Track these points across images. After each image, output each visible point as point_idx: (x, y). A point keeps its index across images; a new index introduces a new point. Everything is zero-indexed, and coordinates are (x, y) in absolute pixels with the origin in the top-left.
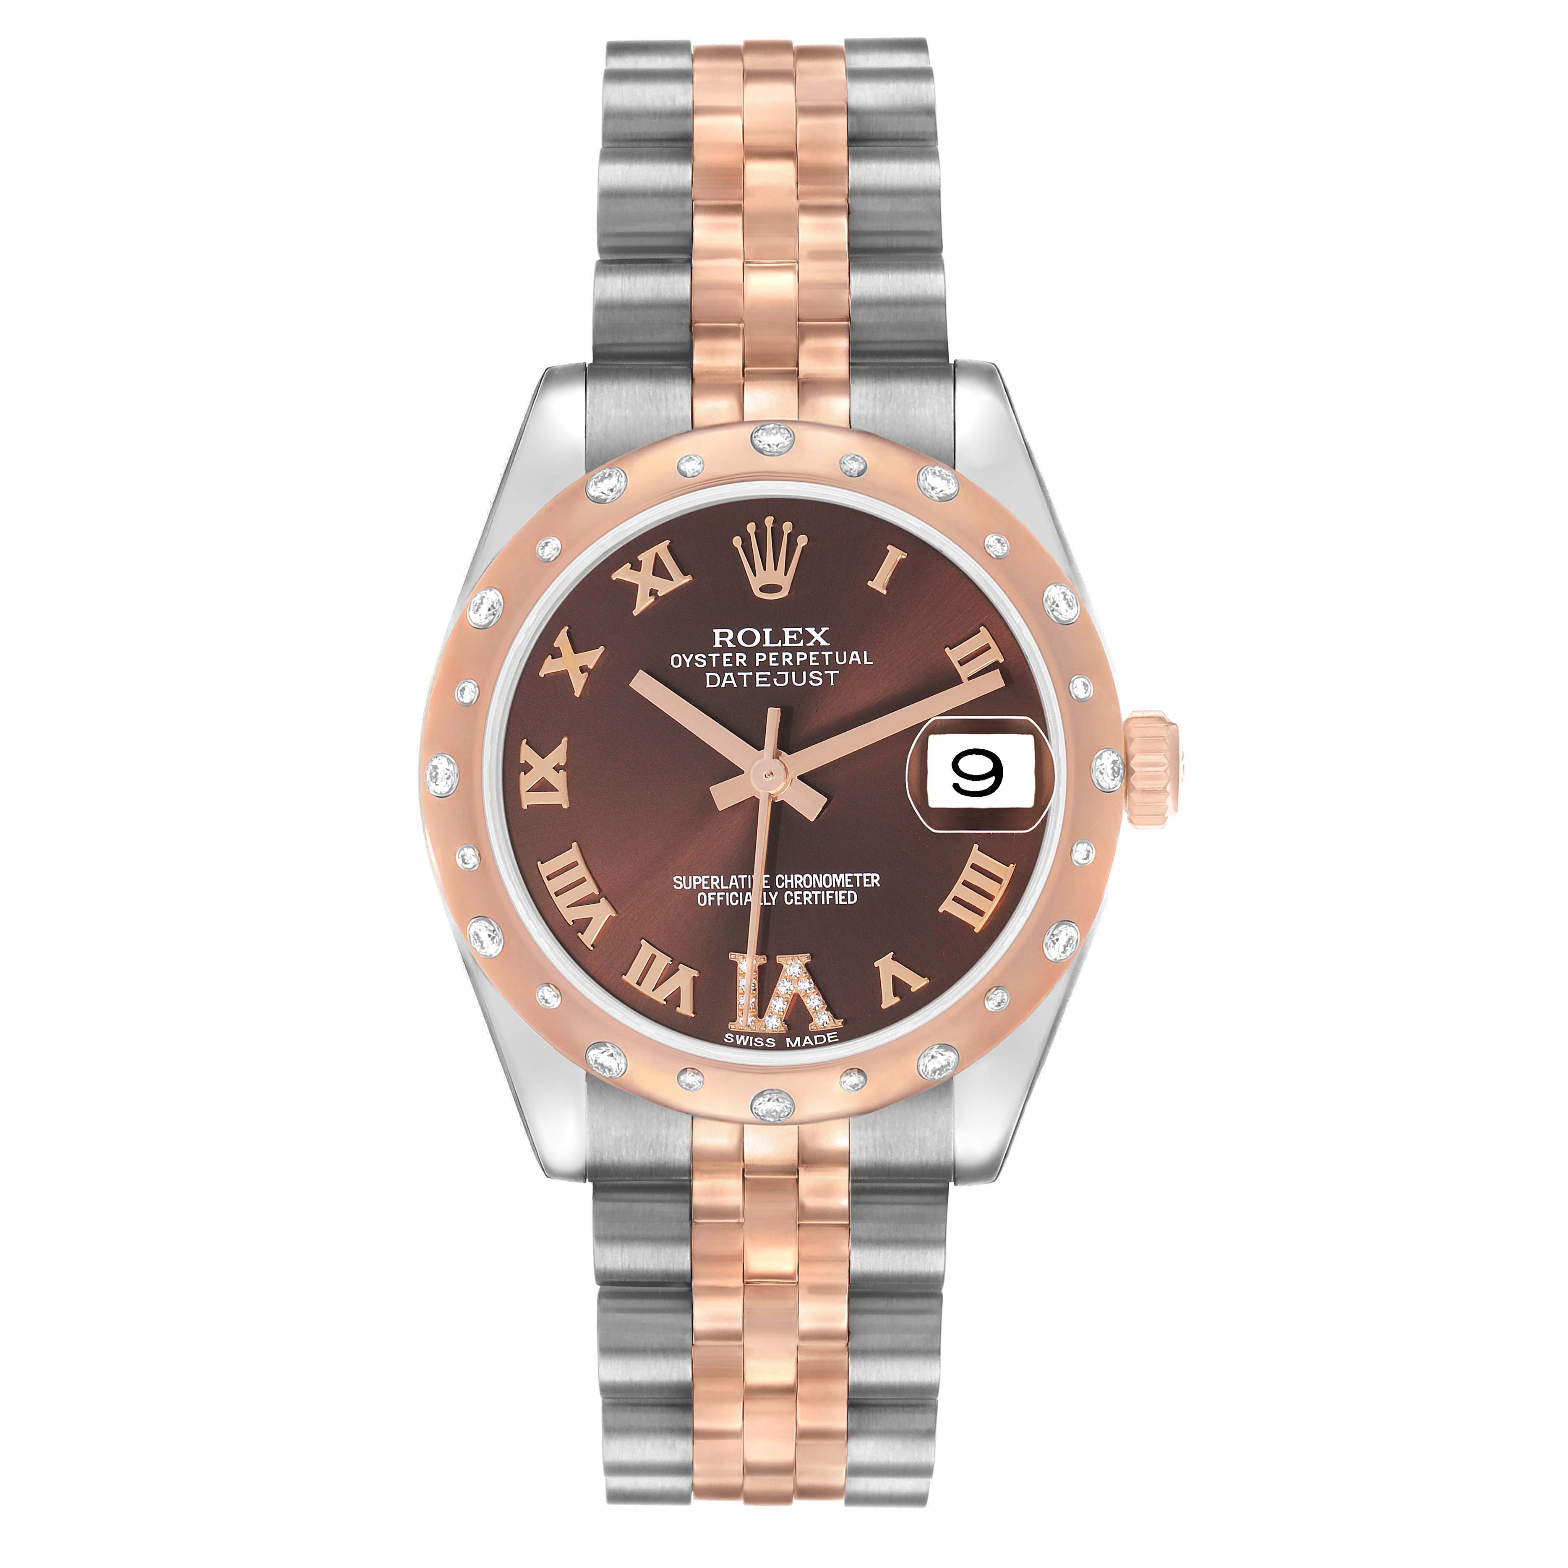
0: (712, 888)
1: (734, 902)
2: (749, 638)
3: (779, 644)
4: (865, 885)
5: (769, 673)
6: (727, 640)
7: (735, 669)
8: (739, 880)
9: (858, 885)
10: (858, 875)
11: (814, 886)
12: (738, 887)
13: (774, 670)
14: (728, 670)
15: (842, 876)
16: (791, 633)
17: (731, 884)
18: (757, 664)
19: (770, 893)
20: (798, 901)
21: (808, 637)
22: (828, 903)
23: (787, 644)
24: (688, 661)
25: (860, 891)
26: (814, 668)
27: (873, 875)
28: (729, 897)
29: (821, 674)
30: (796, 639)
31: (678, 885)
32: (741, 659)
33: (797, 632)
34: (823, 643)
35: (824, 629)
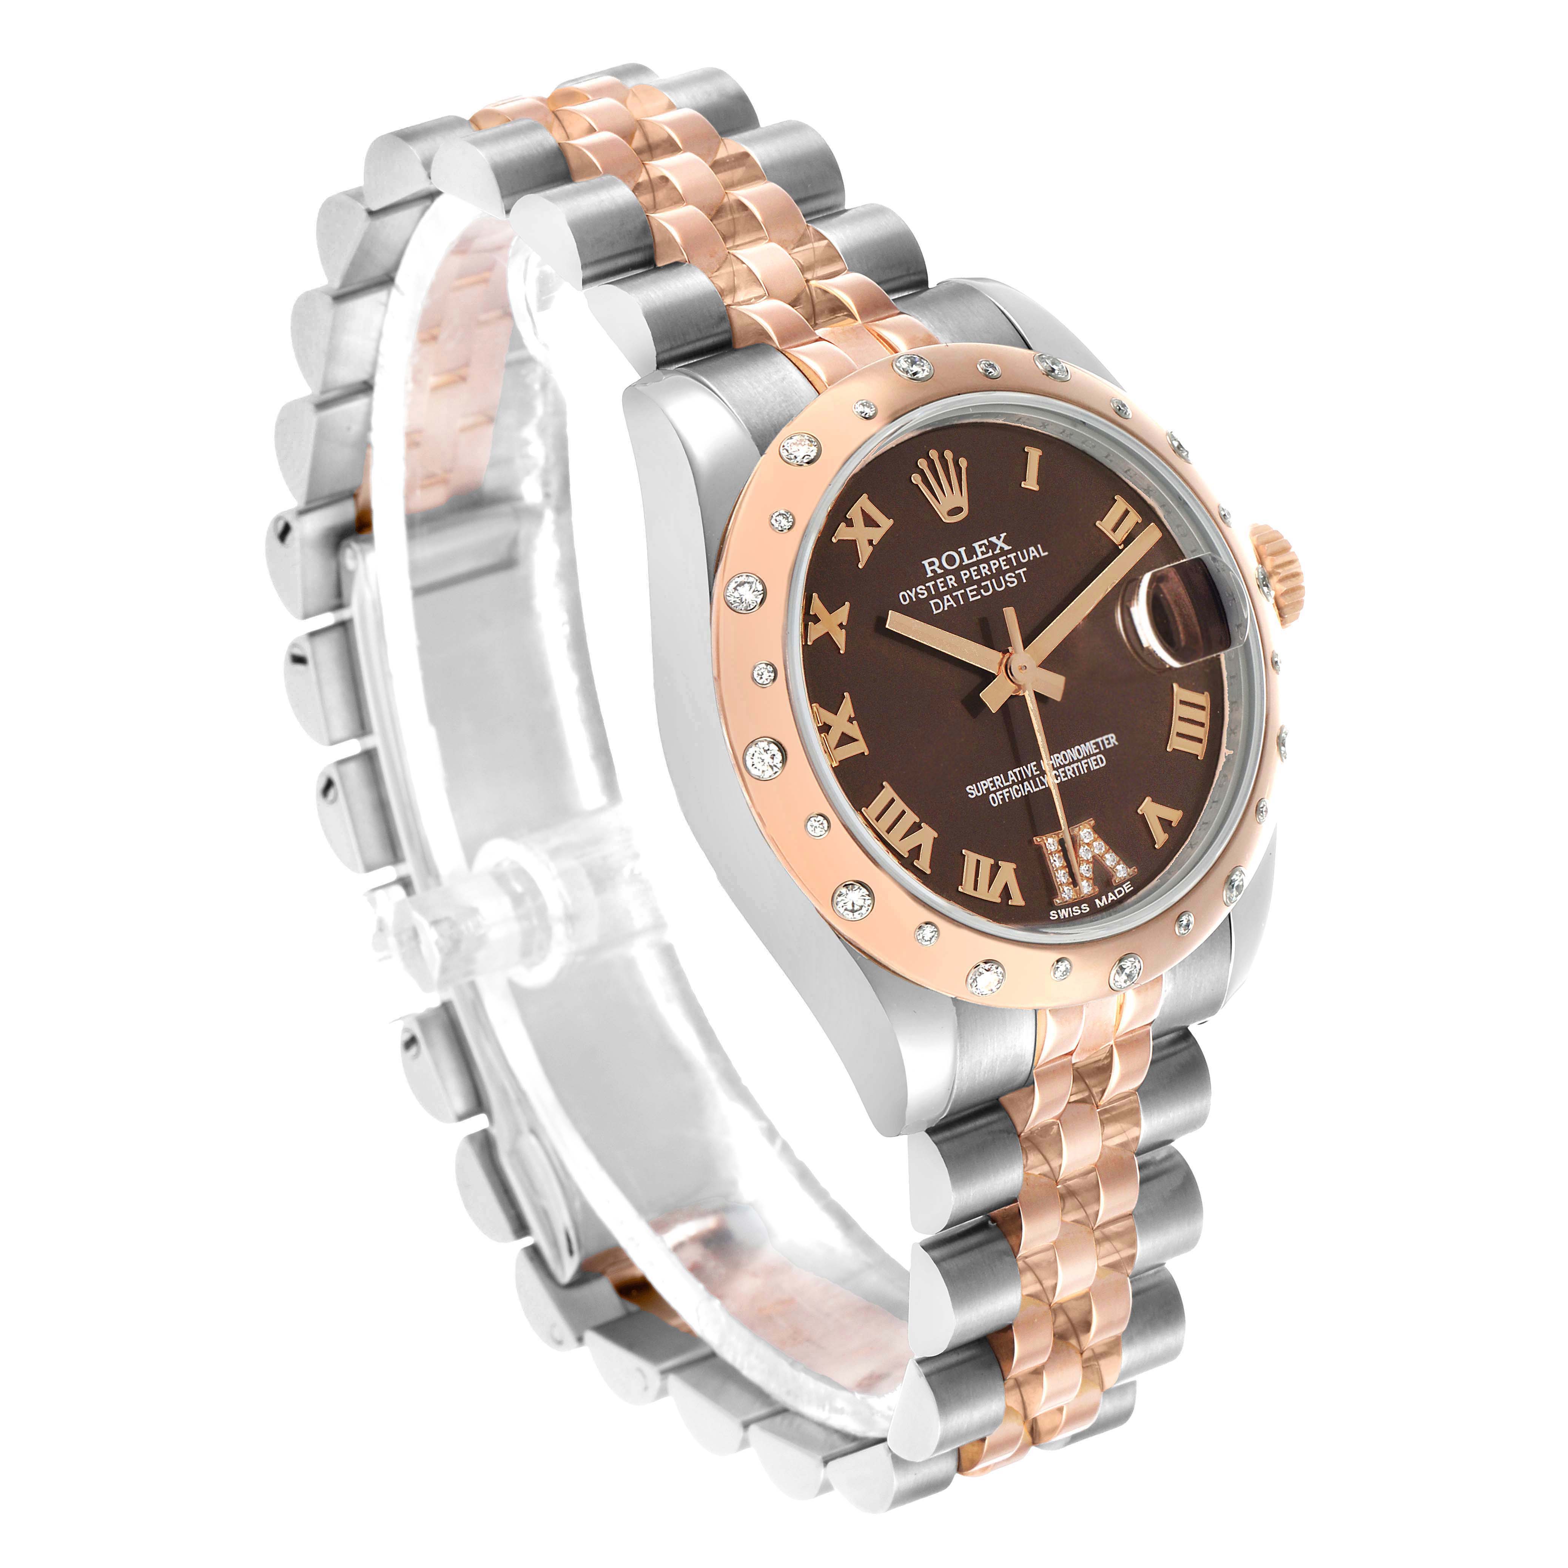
0: (998, 788)
1: (1018, 794)
2: (951, 560)
3: (975, 559)
4: (1107, 747)
5: (976, 587)
6: (935, 567)
7: (949, 592)
8: (1015, 774)
9: (1102, 749)
10: (1099, 740)
11: (1071, 761)
12: (1016, 781)
13: (978, 582)
14: (945, 593)
15: (1087, 744)
16: (980, 546)
17: (1011, 779)
18: (965, 582)
19: (1041, 777)
20: (1064, 777)
21: (993, 546)
22: (1086, 771)
23: (981, 557)
24: (913, 595)
25: (1105, 752)
26: (1007, 571)
27: (1110, 736)
28: (1013, 790)
29: (1014, 575)
30: (985, 551)
31: (972, 794)
32: (952, 581)
33: (984, 544)
34: (1007, 548)
35: (1003, 535)
